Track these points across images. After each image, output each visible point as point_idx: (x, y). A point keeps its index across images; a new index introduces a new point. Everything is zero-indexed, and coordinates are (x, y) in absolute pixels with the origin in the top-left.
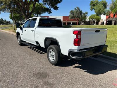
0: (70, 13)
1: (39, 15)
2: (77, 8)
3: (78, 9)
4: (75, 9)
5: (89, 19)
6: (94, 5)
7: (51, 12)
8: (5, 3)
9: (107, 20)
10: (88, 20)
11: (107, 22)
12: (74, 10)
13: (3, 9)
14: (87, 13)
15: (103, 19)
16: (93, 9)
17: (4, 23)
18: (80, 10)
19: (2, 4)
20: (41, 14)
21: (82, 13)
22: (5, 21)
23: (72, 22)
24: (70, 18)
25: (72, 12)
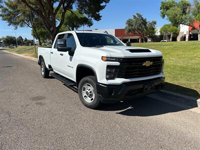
0: (126, 24)
1: (75, 29)
2: (137, 14)
3: (140, 16)
4: (135, 16)
5: (161, 32)
6: (167, 8)
7: (92, 24)
8: (24, 13)
9: (191, 33)
10: (158, 34)
11: (190, 36)
12: (132, 18)
13: (20, 21)
14: (155, 23)
15: (183, 33)
16: (166, 16)
17: (24, 44)
18: (142, 19)
19: (19, 15)
20: (78, 27)
21: (147, 23)
22: (26, 40)
23: (130, 38)
24: (126, 32)
25: (129, 23)
